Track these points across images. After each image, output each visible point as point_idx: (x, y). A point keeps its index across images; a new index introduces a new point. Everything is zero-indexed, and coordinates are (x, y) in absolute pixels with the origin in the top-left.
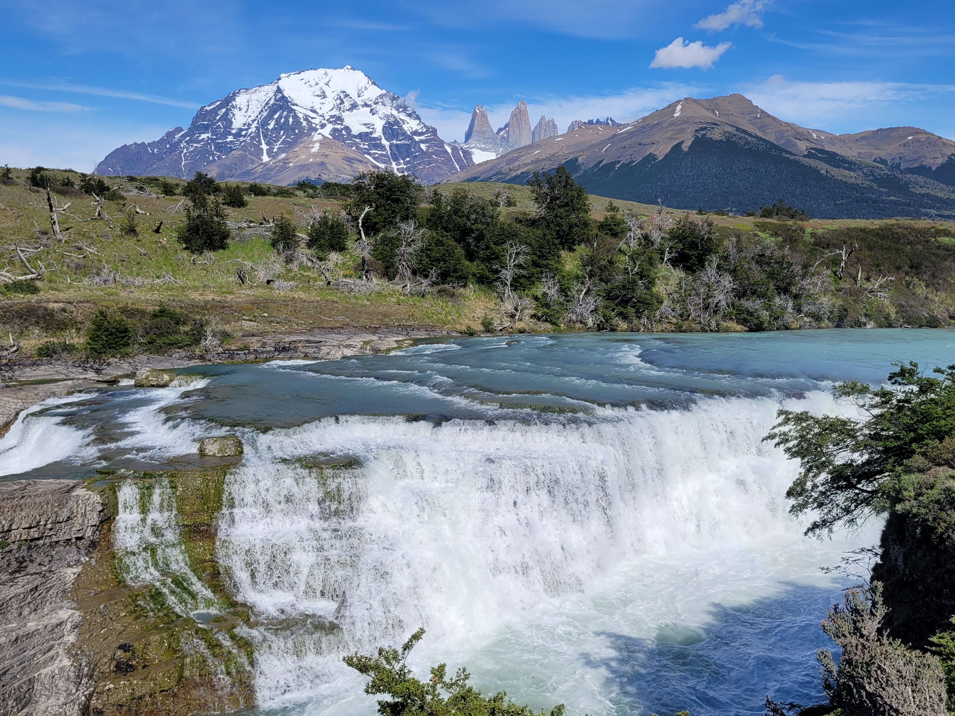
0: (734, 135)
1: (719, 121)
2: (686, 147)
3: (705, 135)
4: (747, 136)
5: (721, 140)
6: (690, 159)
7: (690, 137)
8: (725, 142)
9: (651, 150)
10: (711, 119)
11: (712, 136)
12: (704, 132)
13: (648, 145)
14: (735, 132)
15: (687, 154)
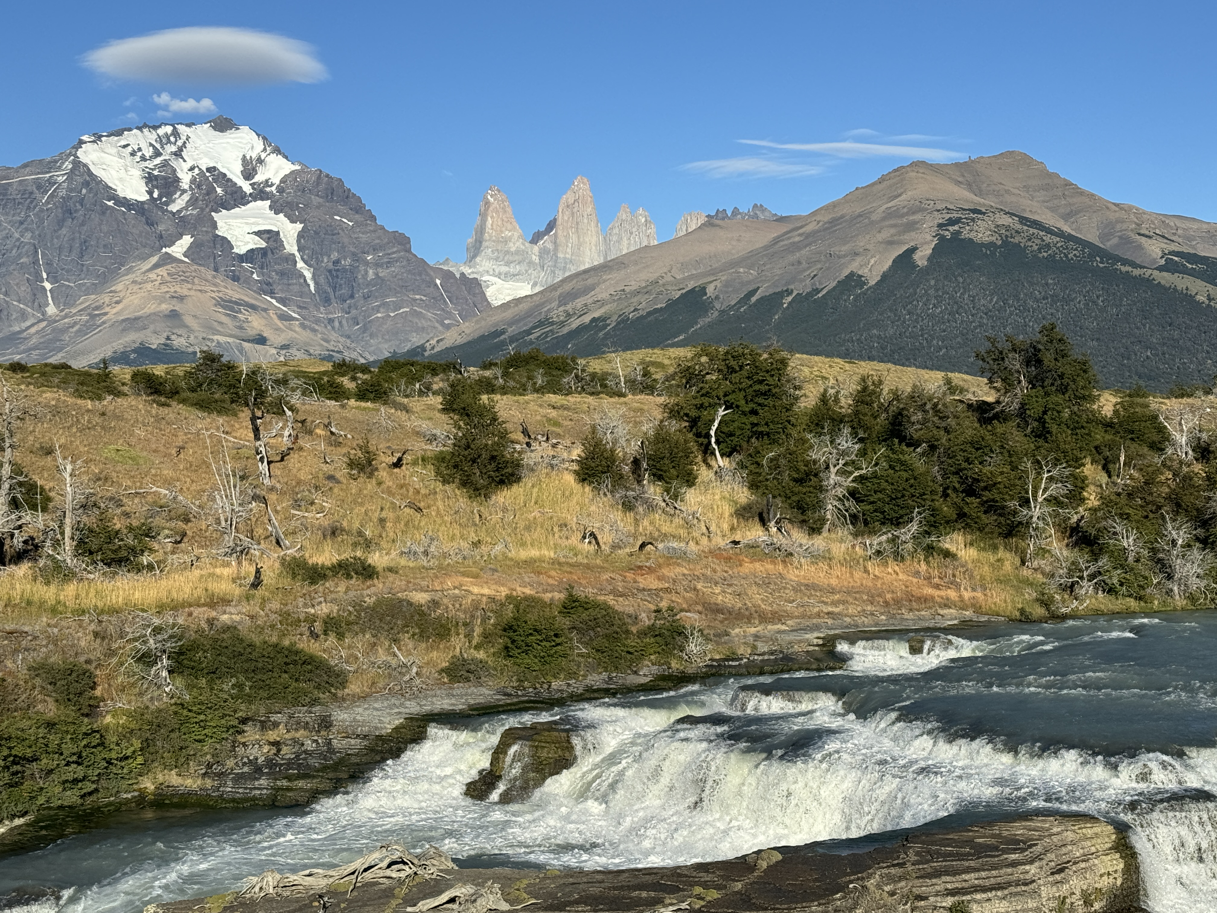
0: (1017, 232)
1: (984, 205)
2: (921, 258)
3: (958, 233)
4: (1041, 233)
5: (992, 244)
6: (933, 282)
7: (929, 238)
8: (1000, 247)
9: (854, 266)
10: (967, 201)
11: (972, 235)
12: (956, 228)
13: (845, 256)
14: (1018, 226)
15: (926, 271)
